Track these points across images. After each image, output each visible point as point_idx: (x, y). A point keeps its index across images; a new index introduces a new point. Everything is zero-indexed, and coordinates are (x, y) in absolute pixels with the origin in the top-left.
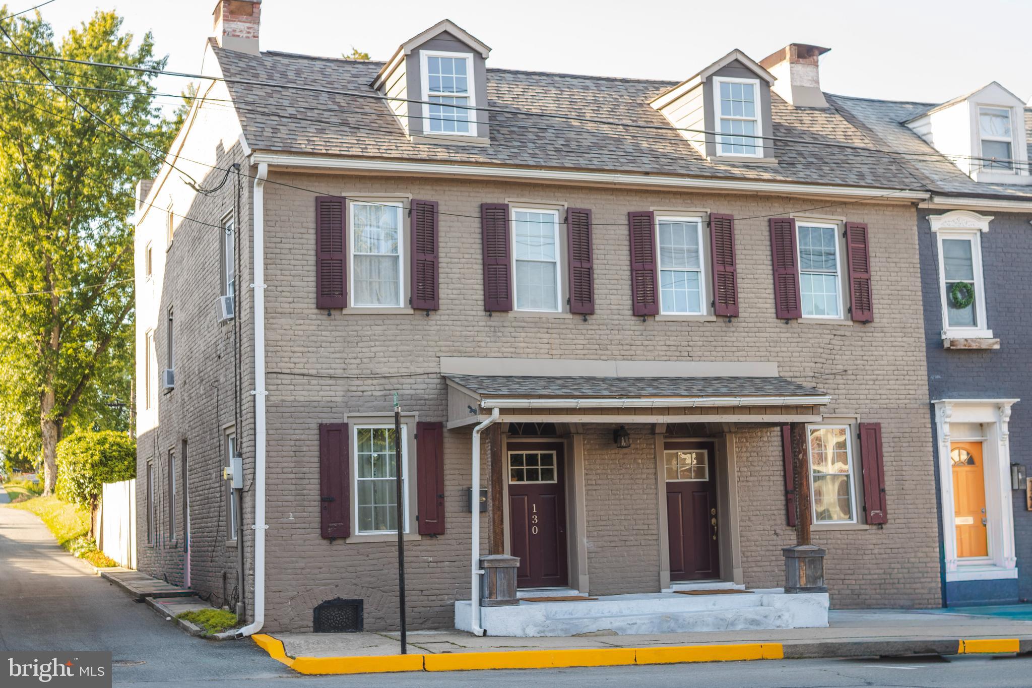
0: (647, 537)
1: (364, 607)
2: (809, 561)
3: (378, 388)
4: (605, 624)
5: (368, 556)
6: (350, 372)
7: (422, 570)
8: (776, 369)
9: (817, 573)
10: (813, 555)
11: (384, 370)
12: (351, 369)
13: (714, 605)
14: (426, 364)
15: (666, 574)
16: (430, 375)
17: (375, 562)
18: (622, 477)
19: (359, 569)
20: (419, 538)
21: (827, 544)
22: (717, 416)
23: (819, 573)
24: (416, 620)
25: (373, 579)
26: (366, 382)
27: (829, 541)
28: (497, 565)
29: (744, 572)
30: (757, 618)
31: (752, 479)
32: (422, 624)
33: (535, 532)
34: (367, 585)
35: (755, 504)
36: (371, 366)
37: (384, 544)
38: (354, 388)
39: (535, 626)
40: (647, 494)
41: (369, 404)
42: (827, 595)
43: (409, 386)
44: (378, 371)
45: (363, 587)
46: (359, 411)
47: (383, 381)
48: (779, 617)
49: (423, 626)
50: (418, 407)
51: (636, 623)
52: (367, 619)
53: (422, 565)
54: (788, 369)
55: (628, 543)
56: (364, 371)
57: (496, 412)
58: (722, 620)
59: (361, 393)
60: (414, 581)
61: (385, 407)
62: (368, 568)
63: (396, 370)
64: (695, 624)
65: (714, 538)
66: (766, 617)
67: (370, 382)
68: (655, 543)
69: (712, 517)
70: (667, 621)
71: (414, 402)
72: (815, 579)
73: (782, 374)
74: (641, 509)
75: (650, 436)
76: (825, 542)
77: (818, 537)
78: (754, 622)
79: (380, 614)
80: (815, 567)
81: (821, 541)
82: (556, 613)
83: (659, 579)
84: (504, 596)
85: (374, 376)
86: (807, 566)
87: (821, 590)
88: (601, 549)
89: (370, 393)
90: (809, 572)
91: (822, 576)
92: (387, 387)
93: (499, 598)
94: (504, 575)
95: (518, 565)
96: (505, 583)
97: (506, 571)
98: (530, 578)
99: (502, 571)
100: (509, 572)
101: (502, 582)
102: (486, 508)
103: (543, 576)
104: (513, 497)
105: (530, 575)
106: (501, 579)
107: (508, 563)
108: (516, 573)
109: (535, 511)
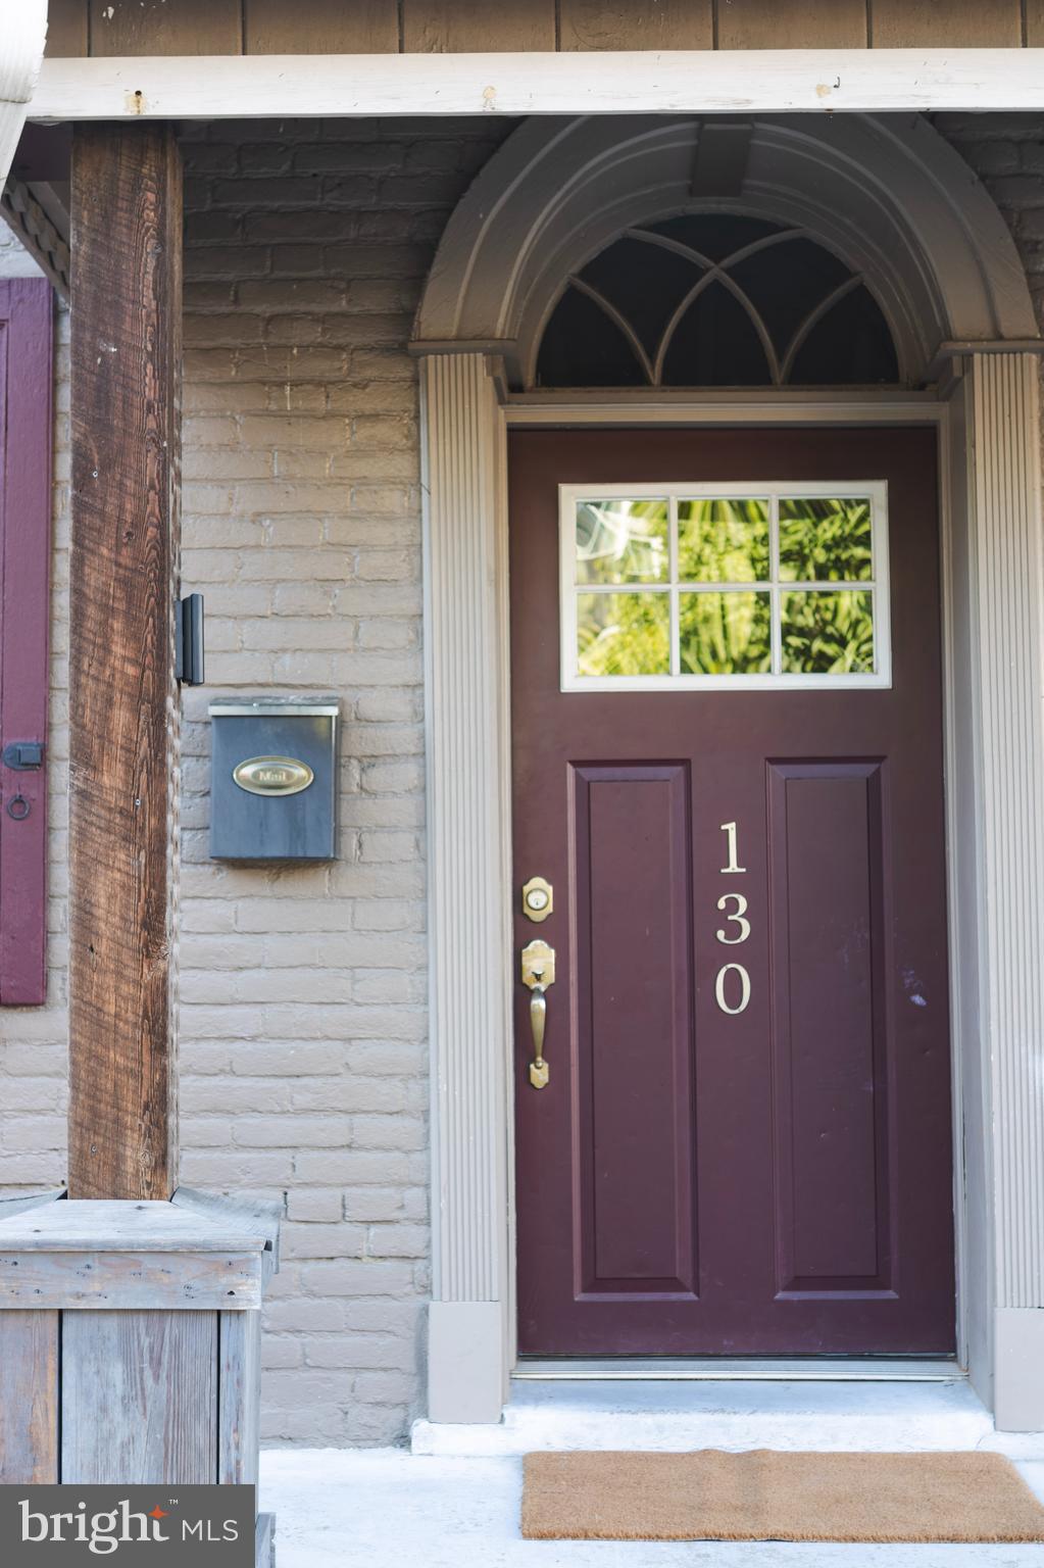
28: (61, 1289)
33: (733, 1000)
94: (134, 1378)
95: (250, 1294)
96: (132, 1439)
97: (146, 1342)
98: (691, 1296)
99: (115, 1338)
100: (177, 1348)
101: (111, 1435)
102: (343, 839)
103: (786, 1289)
104: (589, 773)
105: (696, 1277)
106: (104, 1409)
107: (166, 1279)
108: (237, 1358)
109: (733, 867)
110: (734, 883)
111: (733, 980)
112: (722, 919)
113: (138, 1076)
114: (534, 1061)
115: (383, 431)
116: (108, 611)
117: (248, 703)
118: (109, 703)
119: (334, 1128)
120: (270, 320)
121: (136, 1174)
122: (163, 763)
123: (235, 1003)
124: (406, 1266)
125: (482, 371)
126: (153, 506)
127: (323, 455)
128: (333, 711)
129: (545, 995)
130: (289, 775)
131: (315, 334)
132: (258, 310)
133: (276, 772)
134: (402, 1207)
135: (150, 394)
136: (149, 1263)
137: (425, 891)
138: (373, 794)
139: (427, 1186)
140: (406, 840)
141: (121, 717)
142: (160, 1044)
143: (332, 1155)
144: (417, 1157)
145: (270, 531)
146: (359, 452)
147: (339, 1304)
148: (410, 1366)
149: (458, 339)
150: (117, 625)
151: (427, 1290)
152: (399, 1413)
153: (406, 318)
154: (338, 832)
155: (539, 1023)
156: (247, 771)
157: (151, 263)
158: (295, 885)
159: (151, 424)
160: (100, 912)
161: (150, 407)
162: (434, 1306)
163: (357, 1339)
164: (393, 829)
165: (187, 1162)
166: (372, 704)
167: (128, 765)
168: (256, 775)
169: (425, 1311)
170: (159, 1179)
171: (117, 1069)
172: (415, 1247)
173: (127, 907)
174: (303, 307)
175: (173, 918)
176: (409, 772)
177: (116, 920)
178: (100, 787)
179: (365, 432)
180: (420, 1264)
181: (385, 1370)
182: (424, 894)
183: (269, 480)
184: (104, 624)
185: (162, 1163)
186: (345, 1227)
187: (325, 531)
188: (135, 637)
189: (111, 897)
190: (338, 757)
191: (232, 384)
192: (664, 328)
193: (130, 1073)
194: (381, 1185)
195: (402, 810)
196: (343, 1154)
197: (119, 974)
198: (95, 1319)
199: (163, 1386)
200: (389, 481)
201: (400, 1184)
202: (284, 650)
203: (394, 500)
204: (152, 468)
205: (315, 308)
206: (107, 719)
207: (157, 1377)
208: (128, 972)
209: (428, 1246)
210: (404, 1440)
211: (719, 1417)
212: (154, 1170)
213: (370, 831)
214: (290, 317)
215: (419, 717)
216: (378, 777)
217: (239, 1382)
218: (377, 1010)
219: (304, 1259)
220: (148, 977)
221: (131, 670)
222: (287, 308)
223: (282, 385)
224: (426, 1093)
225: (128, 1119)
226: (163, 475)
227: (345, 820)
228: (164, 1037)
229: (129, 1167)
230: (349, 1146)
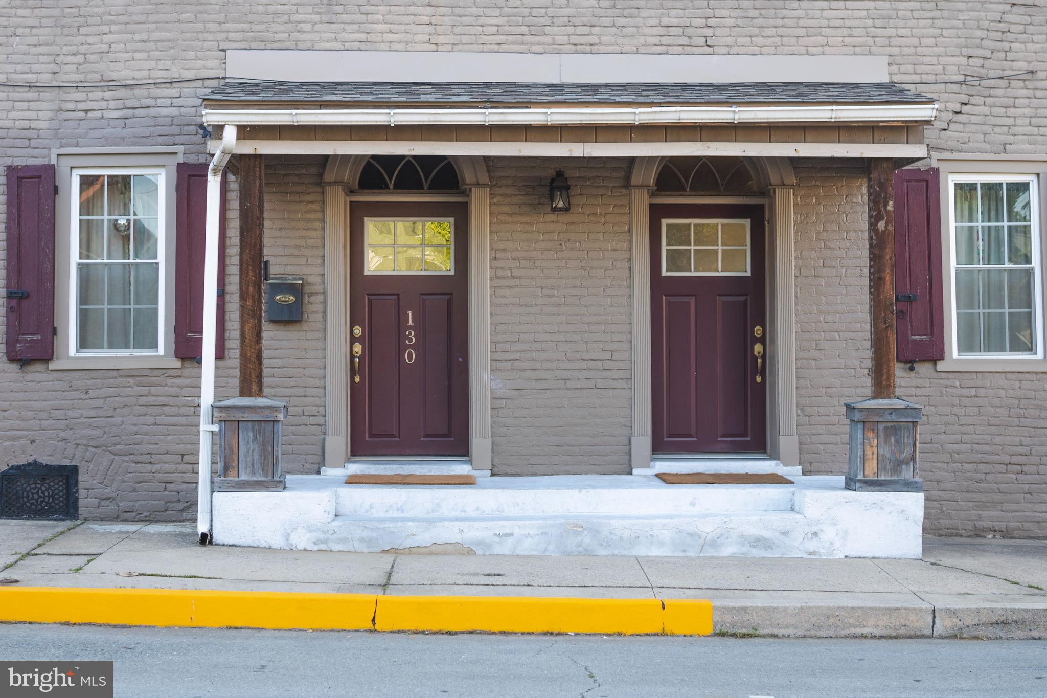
0: (609, 374)
1: (80, 478)
2: (886, 428)
3: (112, 104)
4: (448, 533)
5: (87, 393)
6: (65, 77)
7: (182, 420)
8: (886, 69)
9: (901, 452)
10: (894, 417)
11: (123, 73)
12: (66, 73)
13: (693, 504)
14: (200, 63)
15: (643, 442)
16: (206, 82)
17: (99, 403)
18: (563, 264)
19: (70, 413)
20: (177, 364)
21: (976, 396)
22: (699, 145)
23: (907, 453)
24: (171, 505)
25: (98, 432)
26: (92, 96)
27: (982, 392)
28: (239, 416)
29: (800, 444)
30: (767, 534)
31: (825, 271)
32: (182, 511)
33: (410, 359)
34: (85, 442)
35: (829, 318)
36: (101, 66)
37: (115, 374)
38: (71, 106)
39: (309, 529)
40: (611, 296)
41: (97, 133)
42: (921, 496)
43: (168, 102)
44: (114, 75)
45: (78, 445)
46: (77, 145)
47: (121, 93)
48: (815, 534)
49: (184, 515)
50: (184, 139)
51: (512, 534)
52: (85, 502)
53: (183, 410)
54: (910, 68)
55: (570, 384)
56: (90, 76)
57: (230, 134)
58: (691, 535)
59: (82, 114)
60: (169, 438)
61: (123, 138)
62: (86, 413)
63: (146, 73)
64: (635, 540)
65: (759, 379)
66: (785, 533)
67: (98, 94)
68: (623, 384)
69: (755, 340)
70: (577, 534)
71: (176, 129)
72: (898, 465)
73: (895, 79)
74: (599, 323)
75: (624, 191)
76: (973, 392)
77: (957, 384)
78: (759, 542)
79: (108, 492)
80: (897, 441)
81: (965, 392)
82: (371, 506)
83: (630, 449)
84: (253, 472)
85: (107, 84)
86: (882, 439)
87: (909, 486)
88: (517, 393)
89: (99, 114)
90: (886, 451)
91: (913, 459)
92: (129, 103)
93: (243, 477)
94: (255, 436)
95: (281, 417)
96: (254, 449)
97: (257, 428)
98: (398, 439)
99: (250, 427)
100: (264, 429)
101: (250, 448)
102: (303, 315)
103: (424, 437)
104: (371, 297)
105: (399, 435)
106: (248, 442)
107: (262, 414)
108: (278, 431)
109: (410, 323)
110: (410, 328)
111: (410, 353)
112: (407, 337)
113: (255, 370)
114: (356, 375)
115: (315, 206)
116: (248, 265)
117: (278, 279)
118: (249, 286)
119: (301, 391)
120: (284, 175)
121: (255, 392)
122: (261, 299)
123: (274, 358)
124: (319, 427)
125: (341, 191)
126: (258, 241)
127: (298, 213)
128: (301, 282)
129: (358, 358)
130: (289, 299)
131: (296, 179)
132: (281, 173)
133: (285, 298)
134: (319, 412)
135: (258, 215)
136: (258, 410)
137: (325, 329)
138: (311, 303)
139: (325, 406)
140: (320, 316)
141: (251, 289)
142: (260, 363)
143: (300, 398)
144: (323, 399)
145: (283, 233)
146: (308, 212)
147: (302, 437)
148: (320, 453)
149: (334, 182)
150: (250, 268)
151: (325, 433)
152: (317, 466)
153: (321, 175)
154: (302, 313)
155: (357, 365)
156: (278, 297)
157: (258, 184)
158: (291, 327)
159: (258, 222)
160: (246, 333)
161: (258, 218)
162: (327, 438)
163: (307, 446)
164: (317, 313)
165: (266, 391)
166: (311, 279)
167: (253, 300)
168: (280, 298)
169: (324, 439)
170: (260, 393)
171: (250, 368)
172: (322, 422)
173: (252, 332)
174: (292, 172)
175: (263, 335)
176: (321, 298)
177: (250, 335)
178: (246, 304)
179: (309, 206)
180: (323, 427)
181: (314, 454)
182: (325, 330)
183: (284, 219)
184: (247, 268)
185: (260, 390)
186: (303, 417)
187: (298, 233)
188: (254, 271)
189: (249, 330)
190: (302, 293)
191: (274, 193)
192: (394, 172)
193: (253, 369)
194: (313, 406)
195: (319, 307)
196: (303, 398)
197: (251, 347)
198: (246, 423)
199: (261, 437)
200: (316, 220)
201: (318, 406)
202: (288, 265)
203: (317, 224)
204: (258, 232)
205: (296, 172)
206: (248, 289)
207: (260, 436)
208: (253, 347)
209: (325, 422)
210: (319, 473)
211: (401, 466)
212: (259, 391)
213: (310, 313)
214: (289, 175)
215: (323, 283)
216: (313, 299)
217: (278, 437)
218: (312, 360)
219: (292, 425)
220: (257, 347)
221: (253, 278)
222: (288, 172)
223: (287, 193)
224: (325, 383)
225: (253, 380)
226: (261, 234)
227: (304, 310)
228: (261, 361)
229: (253, 390)
230: (305, 396)
